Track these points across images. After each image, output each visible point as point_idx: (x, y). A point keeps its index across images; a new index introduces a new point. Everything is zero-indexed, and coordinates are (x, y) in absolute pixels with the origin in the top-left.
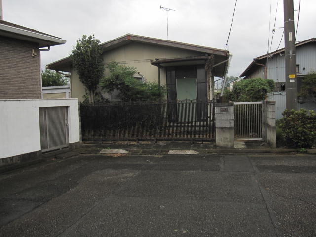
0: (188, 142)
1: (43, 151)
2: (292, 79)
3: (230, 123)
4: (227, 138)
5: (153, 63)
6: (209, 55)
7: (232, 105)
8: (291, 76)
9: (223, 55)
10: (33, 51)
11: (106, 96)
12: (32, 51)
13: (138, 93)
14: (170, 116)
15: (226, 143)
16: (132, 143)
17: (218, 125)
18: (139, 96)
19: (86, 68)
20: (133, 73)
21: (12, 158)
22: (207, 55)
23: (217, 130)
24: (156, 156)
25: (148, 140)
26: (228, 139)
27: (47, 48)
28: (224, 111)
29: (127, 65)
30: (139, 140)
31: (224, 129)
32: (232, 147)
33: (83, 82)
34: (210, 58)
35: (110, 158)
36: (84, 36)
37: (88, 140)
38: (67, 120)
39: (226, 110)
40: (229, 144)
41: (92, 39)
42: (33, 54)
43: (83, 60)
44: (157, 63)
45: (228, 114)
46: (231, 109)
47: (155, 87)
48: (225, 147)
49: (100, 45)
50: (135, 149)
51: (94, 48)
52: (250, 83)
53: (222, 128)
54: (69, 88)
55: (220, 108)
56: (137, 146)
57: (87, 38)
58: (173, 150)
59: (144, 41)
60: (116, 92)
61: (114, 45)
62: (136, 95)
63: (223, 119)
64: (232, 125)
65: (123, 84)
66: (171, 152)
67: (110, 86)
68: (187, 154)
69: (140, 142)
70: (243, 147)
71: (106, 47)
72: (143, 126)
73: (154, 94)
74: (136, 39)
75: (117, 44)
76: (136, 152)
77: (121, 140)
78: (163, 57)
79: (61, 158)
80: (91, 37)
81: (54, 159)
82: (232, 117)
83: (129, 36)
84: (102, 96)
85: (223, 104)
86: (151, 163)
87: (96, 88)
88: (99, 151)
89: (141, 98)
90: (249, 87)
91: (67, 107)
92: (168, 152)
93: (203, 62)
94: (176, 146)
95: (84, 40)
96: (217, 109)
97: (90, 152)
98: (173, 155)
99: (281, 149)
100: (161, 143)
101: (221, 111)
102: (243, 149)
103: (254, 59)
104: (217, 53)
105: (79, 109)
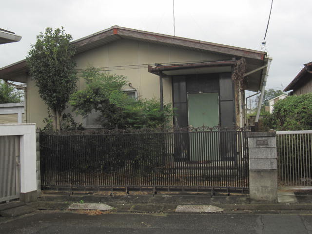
0: (205, 193)
3: (272, 163)
4: (266, 187)
5: (152, 71)
6: (238, 58)
7: (274, 135)
9: (259, 58)
11: (79, 119)
13: (128, 115)
14: (178, 152)
15: (266, 195)
16: (119, 194)
17: (252, 166)
18: (130, 120)
19: (49, 77)
20: (120, 85)
22: (234, 59)
23: (251, 174)
24: (156, 215)
25: (143, 190)
26: (269, 189)
28: (262, 145)
29: (112, 73)
30: (129, 189)
31: (262, 174)
32: (275, 201)
33: (45, 99)
34: (238, 62)
35: (85, 217)
36: (48, 29)
37: (50, 189)
38: (19, 156)
39: (265, 144)
40: (271, 197)
41: (61, 34)
43: (47, 65)
44: (158, 71)
45: (268, 150)
46: (273, 142)
47: (155, 107)
48: (264, 201)
49: (73, 43)
50: (123, 203)
51: (62, 47)
52: (301, 102)
53: (259, 172)
54: (23, 107)
55: (255, 139)
56: (127, 199)
57: (53, 32)
58: (182, 205)
59: (138, 36)
60: (95, 114)
61: (93, 42)
62: (124, 118)
63: (260, 158)
64: (275, 166)
66: (180, 208)
67: (86, 104)
68: (205, 213)
69: (131, 192)
70: (292, 200)
72: (136, 166)
73: (153, 118)
74: (126, 34)
75: (97, 41)
76: (124, 209)
77: (101, 190)
78: (167, 60)
79: (8, 216)
80: (58, 30)
82: (274, 154)
83: (115, 29)
84: (72, 121)
85: (260, 134)
86: (149, 226)
87: (64, 108)
88: (67, 205)
89: (133, 124)
90: (300, 108)
91: (19, 137)
92: (176, 208)
93: (228, 69)
94: (187, 199)
95: (49, 34)
96: (251, 142)
97: (53, 207)
98: (184, 214)
100: (164, 194)
101: (257, 145)
102: (291, 203)
103: (305, 65)
104: (249, 56)
105: (37, 141)
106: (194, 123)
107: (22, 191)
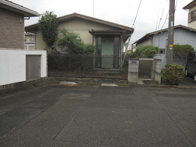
0: (110, 79)
1: (27, 81)
3: (137, 70)
4: (134, 78)
5: (90, 32)
6: (124, 30)
7: (138, 60)
8: (170, 46)
9: (131, 30)
10: (21, 19)
11: (59, 49)
12: (20, 19)
15: (134, 81)
16: (78, 79)
17: (130, 70)
18: (81, 51)
19: (47, 32)
20: (76, 37)
21: (10, 85)
22: (122, 30)
23: (129, 73)
24: (94, 86)
25: (88, 78)
27: (28, 18)
29: (74, 32)
31: (133, 73)
32: (137, 83)
34: (124, 31)
35: (68, 87)
36: (46, 11)
37: (51, 76)
38: (40, 63)
39: (135, 63)
40: (136, 81)
41: (52, 14)
42: (21, 21)
43: (46, 27)
44: (92, 33)
45: (136, 65)
46: (138, 62)
47: (90, 46)
48: (133, 83)
49: (57, 18)
50: (81, 82)
51: (53, 20)
52: (146, 48)
53: (132, 73)
55: (131, 61)
56: (81, 80)
57: (49, 13)
58: (104, 83)
59: (84, 18)
60: (66, 48)
61: (65, 19)
62: (78, 50)
63: (133, 67)
65: (72, 43)
66: (103, 85)
67: (63, 43)
68: (112, 86)
69: (83, 78)
71: (61, 20)
73: (89, 51)
74: (79, 16)
75: (68, 18)
76: (81, 84)
77: (72, 77)
78: (96, 29)
79: (38, 86)
80: (51, 12)
81: (33, 87)
82: (138, 66)
83: (75, 14)
84: (56, 50)
85: (134, 59)
86: (94, 90)
87: (53, 45)
88: (59, 83)
89: (81, 53)
90: (146, 50)
91: (40, 56)
92: (101, 84)
93: (120, 34)
94: (105, 82)
95: (47, 14)
97: (54, 83)
98: (104, 87)
99: (163, 85)
100: (95, 79)
101: (132, 63)
102: (142, 84)
103: (147, 34)
104: (127, 29)
105: (47, 57)
106: (104, 53)
107: (41, 77)
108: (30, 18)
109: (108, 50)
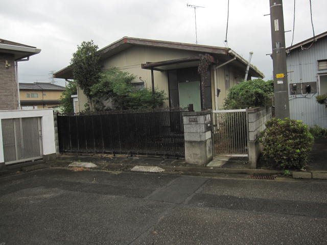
1: (7, 163)
2: (280, 79)
4: (197, 154)
5: (144, 67)
7: (202, 114)
8: (278, 76)
9: (224, 53)
10: (7, 62)
12: (5, 62)
15: (197, 160)
17: (187, 138)
18: (130, 104)
23: (186, 144)
26: (199, 156)
27: (26, 58)
28: (194, 121)
30: (115, 153)
31: (193, 144)
32: (205, 165)
34: (203, 58)
36: (83, 42)
38: (41, 131)
39: (196, 121)
41: (91, 45)
42: (7, 65)
44: (150, 67)
45: (198, 125)
46: (202, 119)
48: (195, 165)
49: (100, 51)
50: (104, 163)
53: (191, 142)
55: (188, 117)
56: (109, 160)
59: (139, 43)
61: (112, 50)
63: (192, 131)
64: (203, 138)
66: (135, 168)
68: (149, 172)
71: (105, 52)
73: (146, 102)
74: (132, 42)
80: (89, 43)
81: (18, 172)
82: (203, 129)
83: (125, 39)
88: (69, 164)
91: (41, 118)
92: (133, 168)
96: (186, 120)
97: (60, 165)
101: (190, 121)
102: (215, 168)
104: (217, 52)
105: (55, 120)
107: (45, 154)
108: (30, 57)
109: (190, 97)
